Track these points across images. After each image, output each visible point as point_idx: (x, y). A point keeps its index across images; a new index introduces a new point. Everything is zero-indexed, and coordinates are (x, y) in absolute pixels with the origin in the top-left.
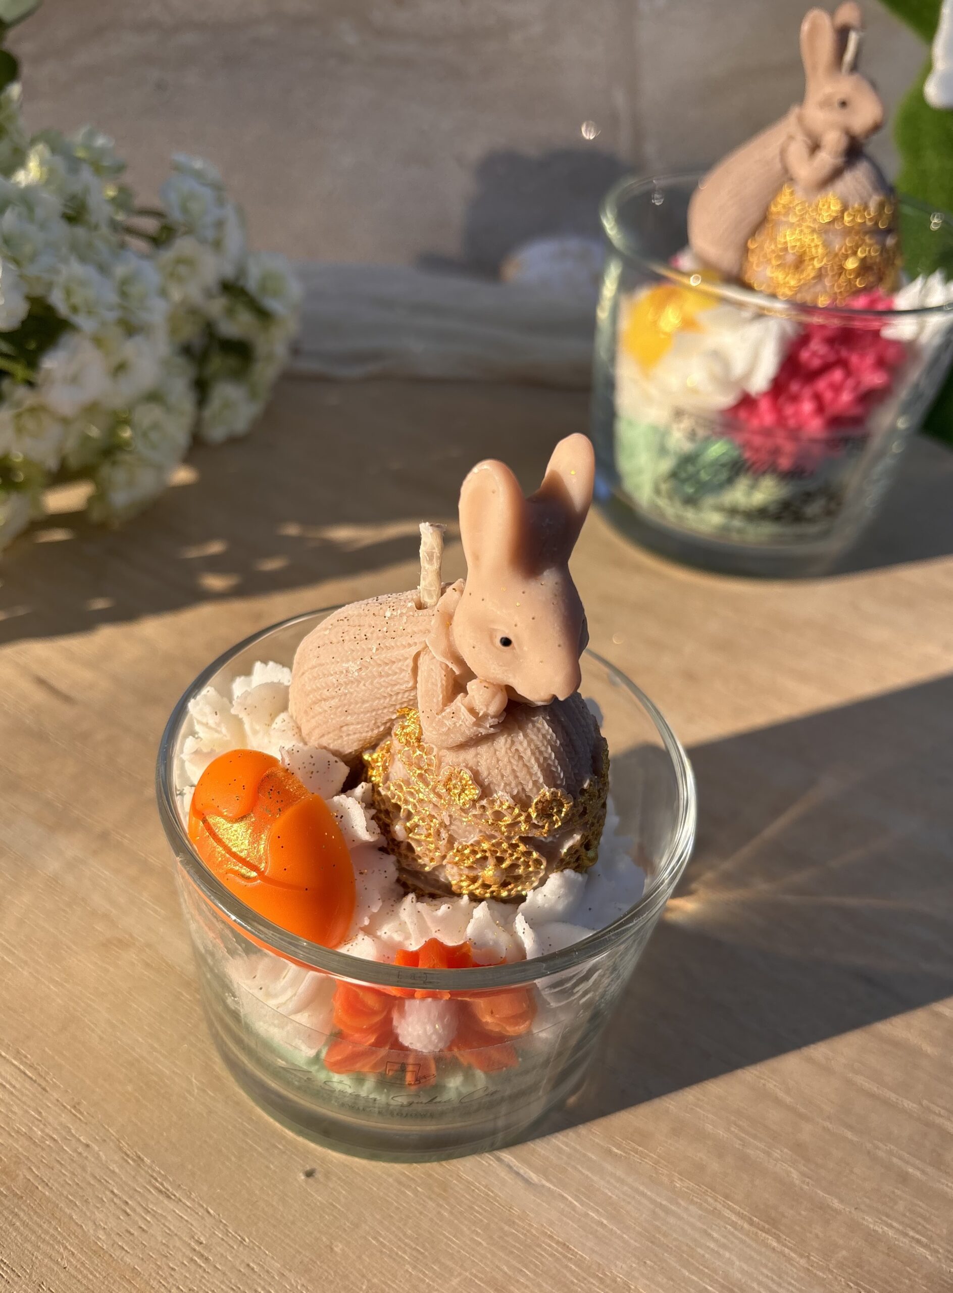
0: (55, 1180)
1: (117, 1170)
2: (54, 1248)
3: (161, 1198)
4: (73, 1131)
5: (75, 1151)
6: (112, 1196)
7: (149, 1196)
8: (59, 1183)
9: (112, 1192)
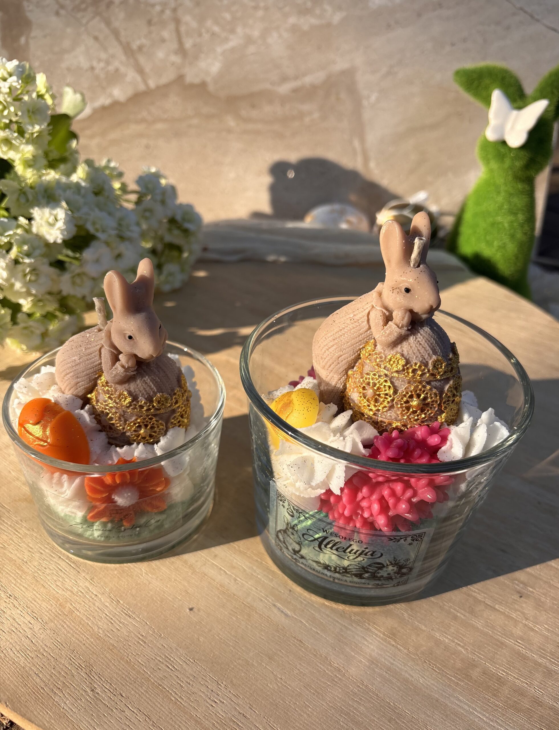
0: (82, 609)
1: (108, 605)
2: (80, 636)
3: (127, 617)
4: (90, 589)
5: (91, 597)
6: (106, 616)
7: (122, 616)
8: (83, 610)
9: (106, 614)
